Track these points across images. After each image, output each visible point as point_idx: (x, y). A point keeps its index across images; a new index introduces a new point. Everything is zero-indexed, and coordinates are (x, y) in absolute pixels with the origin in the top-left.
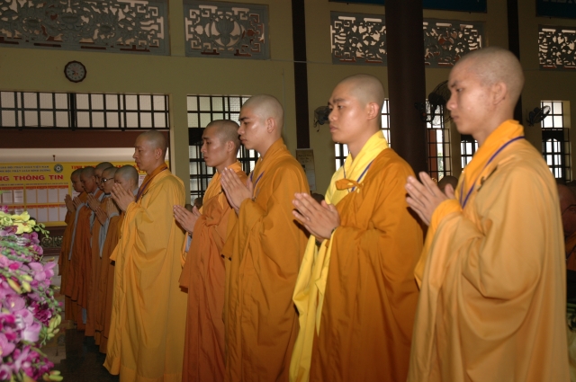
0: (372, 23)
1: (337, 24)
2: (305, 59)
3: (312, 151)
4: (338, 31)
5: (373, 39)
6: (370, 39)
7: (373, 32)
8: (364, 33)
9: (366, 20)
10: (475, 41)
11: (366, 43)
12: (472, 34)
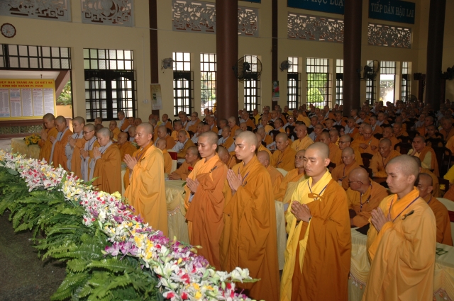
0: (196, 6)
1: (176, 6)
2: (156, 28)
3: (160, 85)
4: (176, 10)
5: (196, 16)
6: (195, 16)
7: (197, 11)
8: (191, 12)
9: (193, 4)
10: (253, 19)
11: (192, 18)
12: (252, 15)
